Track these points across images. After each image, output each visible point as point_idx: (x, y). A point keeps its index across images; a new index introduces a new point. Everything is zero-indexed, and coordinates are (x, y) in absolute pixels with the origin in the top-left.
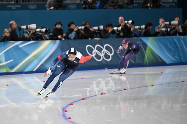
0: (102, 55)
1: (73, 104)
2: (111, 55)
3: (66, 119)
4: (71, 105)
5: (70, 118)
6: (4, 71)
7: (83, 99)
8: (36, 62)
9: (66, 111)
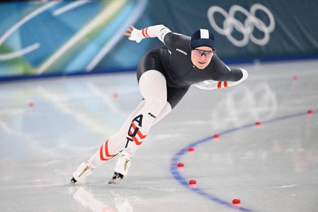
0: (247, 31)
1: (195, 148)
2: (267, 30)
3: (184, 183)
4: (191, 150)
5: (192, 182)
6: (18, 70)
7: (216, 136)
8: (91, 48)
9: (181, 165)
